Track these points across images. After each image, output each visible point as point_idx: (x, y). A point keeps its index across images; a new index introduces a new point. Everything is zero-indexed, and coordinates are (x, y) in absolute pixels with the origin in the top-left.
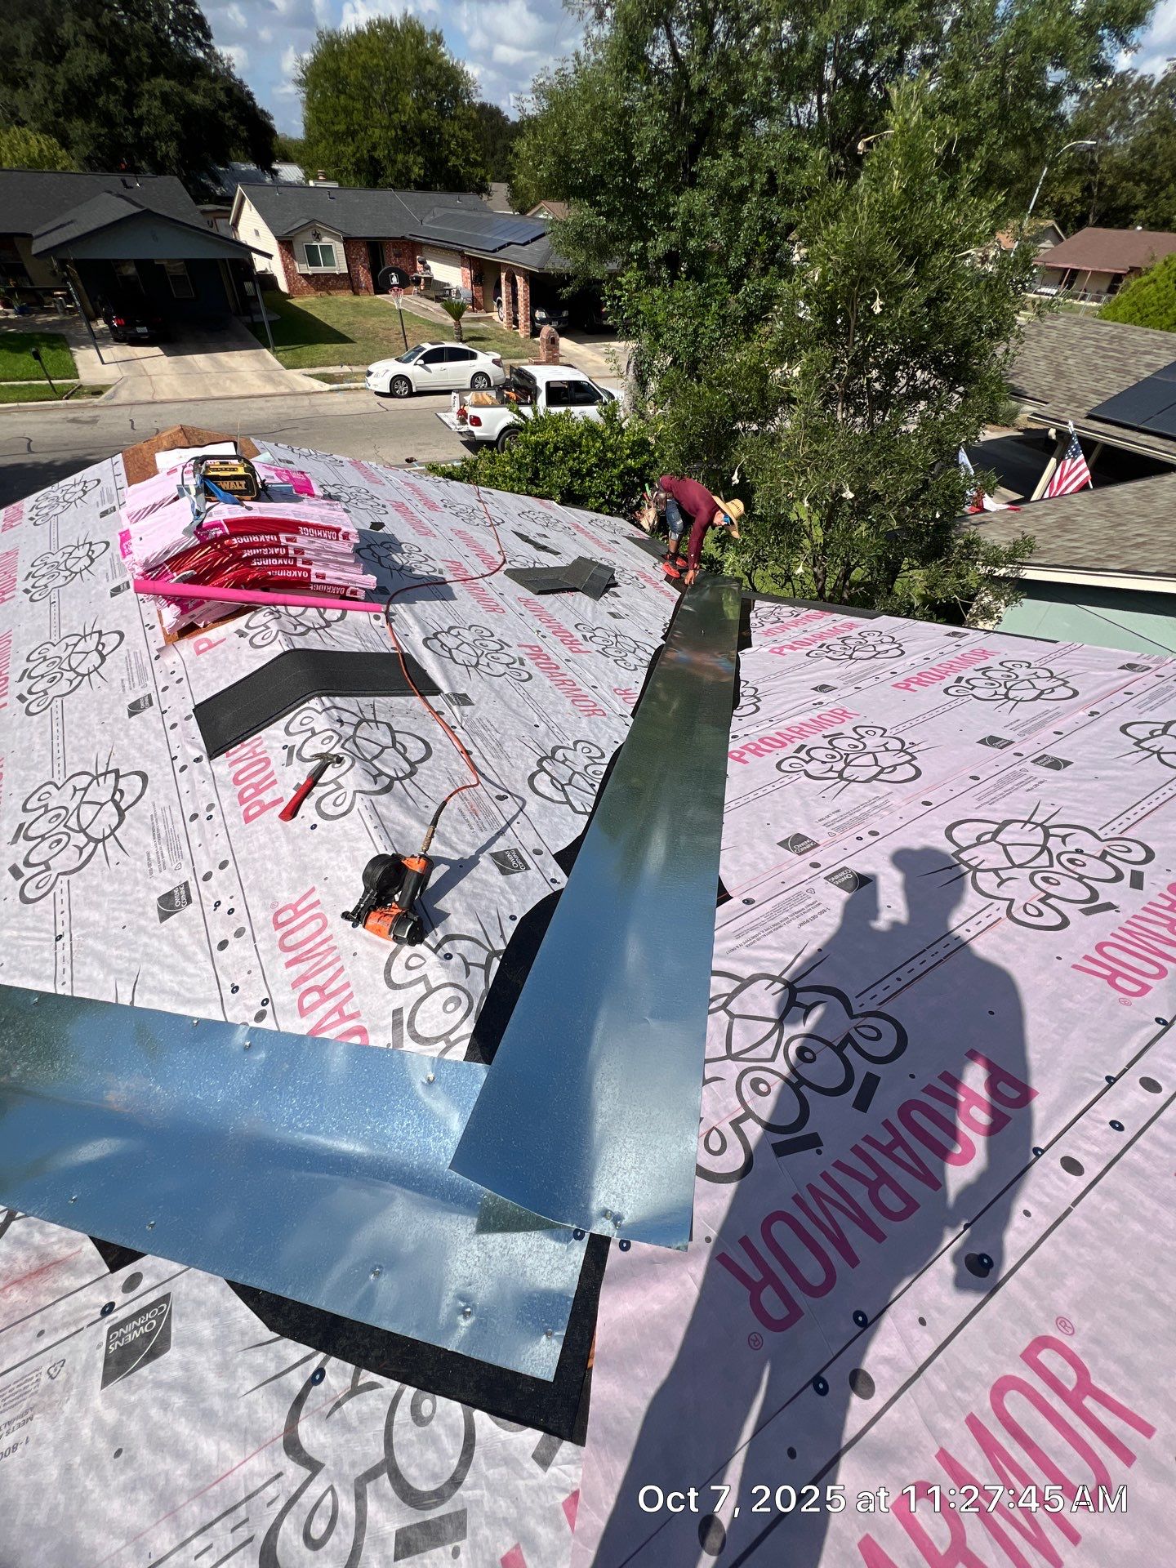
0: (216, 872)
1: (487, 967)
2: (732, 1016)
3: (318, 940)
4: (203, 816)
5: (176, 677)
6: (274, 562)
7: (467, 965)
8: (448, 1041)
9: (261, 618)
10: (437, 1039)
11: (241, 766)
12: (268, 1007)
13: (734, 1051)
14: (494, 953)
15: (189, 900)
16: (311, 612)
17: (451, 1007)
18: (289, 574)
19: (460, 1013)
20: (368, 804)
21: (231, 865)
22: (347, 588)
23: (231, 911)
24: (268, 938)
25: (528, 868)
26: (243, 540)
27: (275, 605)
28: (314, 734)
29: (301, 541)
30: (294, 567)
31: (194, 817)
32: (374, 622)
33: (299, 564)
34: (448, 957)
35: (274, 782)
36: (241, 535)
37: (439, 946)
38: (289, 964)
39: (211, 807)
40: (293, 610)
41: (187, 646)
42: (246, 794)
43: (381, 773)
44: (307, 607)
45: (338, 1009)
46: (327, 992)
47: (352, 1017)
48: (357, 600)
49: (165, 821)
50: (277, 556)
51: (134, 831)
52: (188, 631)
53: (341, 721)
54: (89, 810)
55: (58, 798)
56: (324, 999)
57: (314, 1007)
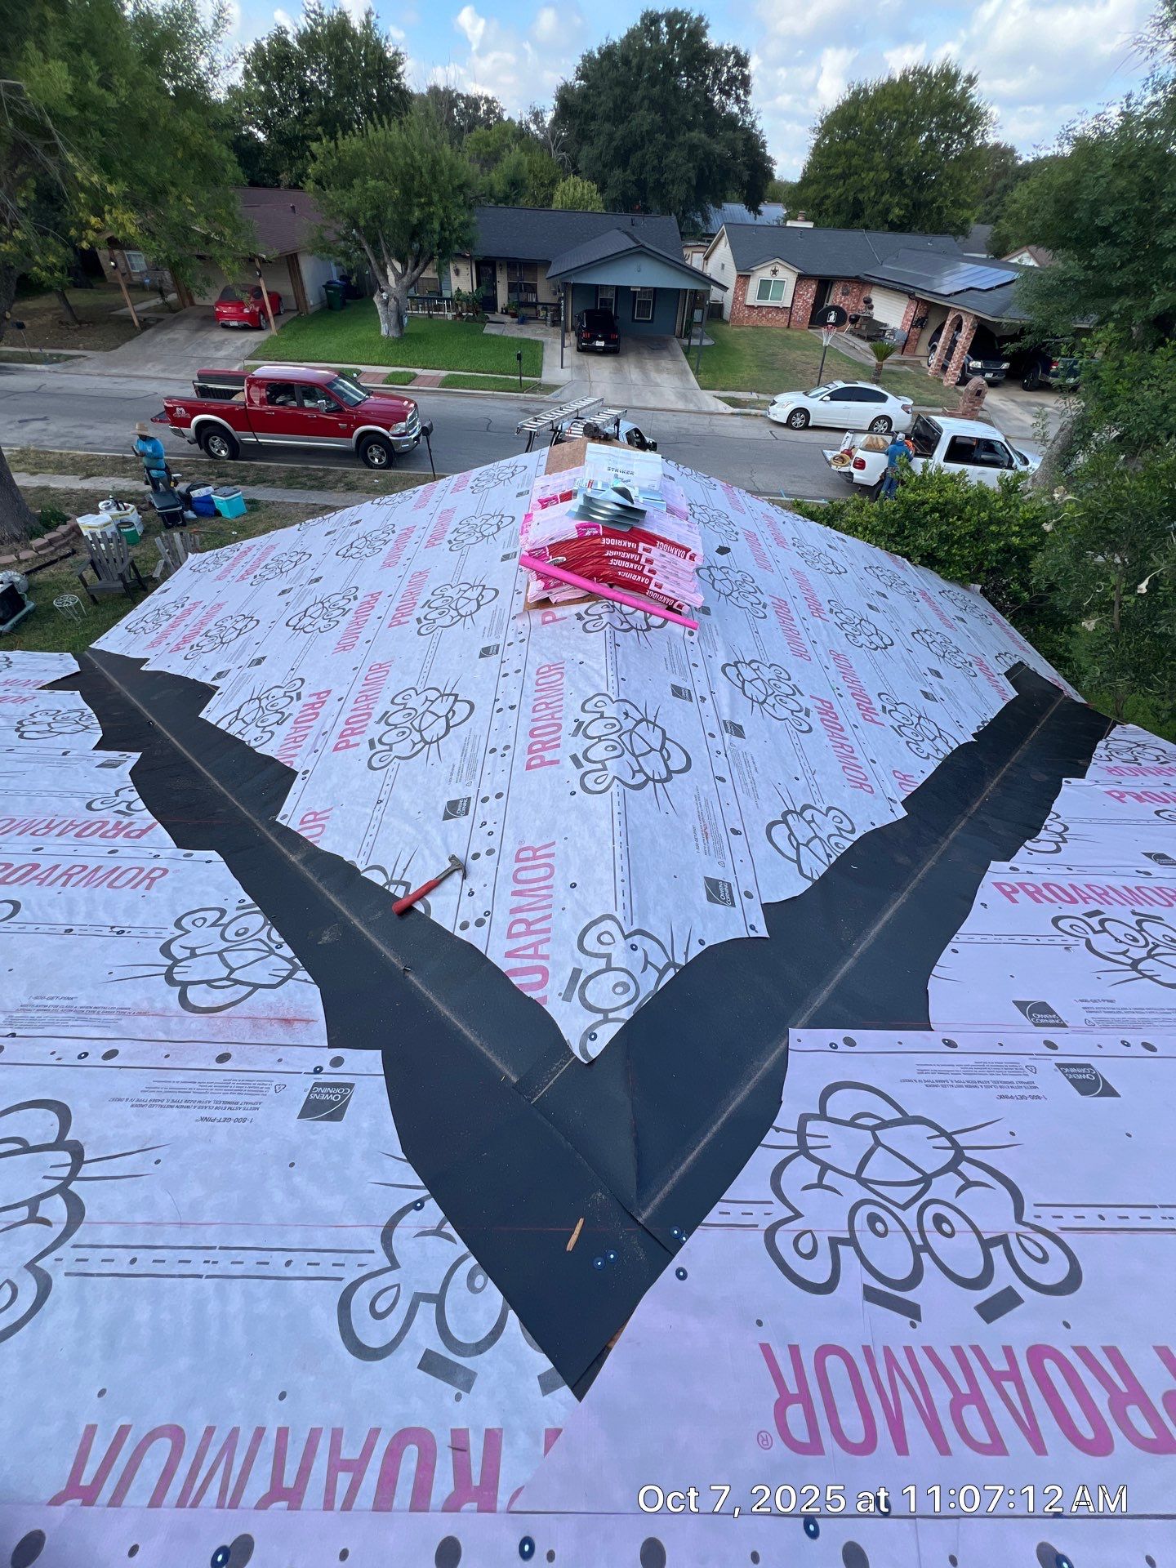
0: (492, 799)
1: (662, 973)
2: (878, 1143)
3: (542, 884)
4: (500, 751)
5: (521, 637)
6: (627, 564)
7: (647, 962)
8: (606, 1016)
9: (599, 608)
10: (598, 1011)
11: (540, 724)
12: (487, 919)
13: (864, 1175)
14: (671, 964)
15: (467, 814)
16: (640, 614)
17: (619, 990)
18: (634, 577)
19: (625, 999)
20: (621, 792)
21: (504, 797)
22: (676, 601)
23: (491, 834)
24: (508, 865)
25: (733, 905)
26: (612, 542)
27: (613, 600)
28: (602, 717)
29: (656, 552)
30: (640, 573)
31: (493, 751)
32: (687, 636)
33: (645, 572)
34: (634, 948)
35: (558, 746)
36: (610, 537)
37: (630, 935)
38: (514, 893)
39: (507, 747)
40: (625, 608)
41: (537, 616)
42: (535, 747)
43: (641, 770)
44: (637, 609)
45: (535, 945)
46: (533, 928)
47: (544, 957)
48: (680, 613)
49: (473, 747)
50: (630, 560)
51: (451, 744)
52: (545, 603)
53: (626, 714)
54: (429, 718)
55: (415, 702)
56: (528, 933)
57: (519, 935)
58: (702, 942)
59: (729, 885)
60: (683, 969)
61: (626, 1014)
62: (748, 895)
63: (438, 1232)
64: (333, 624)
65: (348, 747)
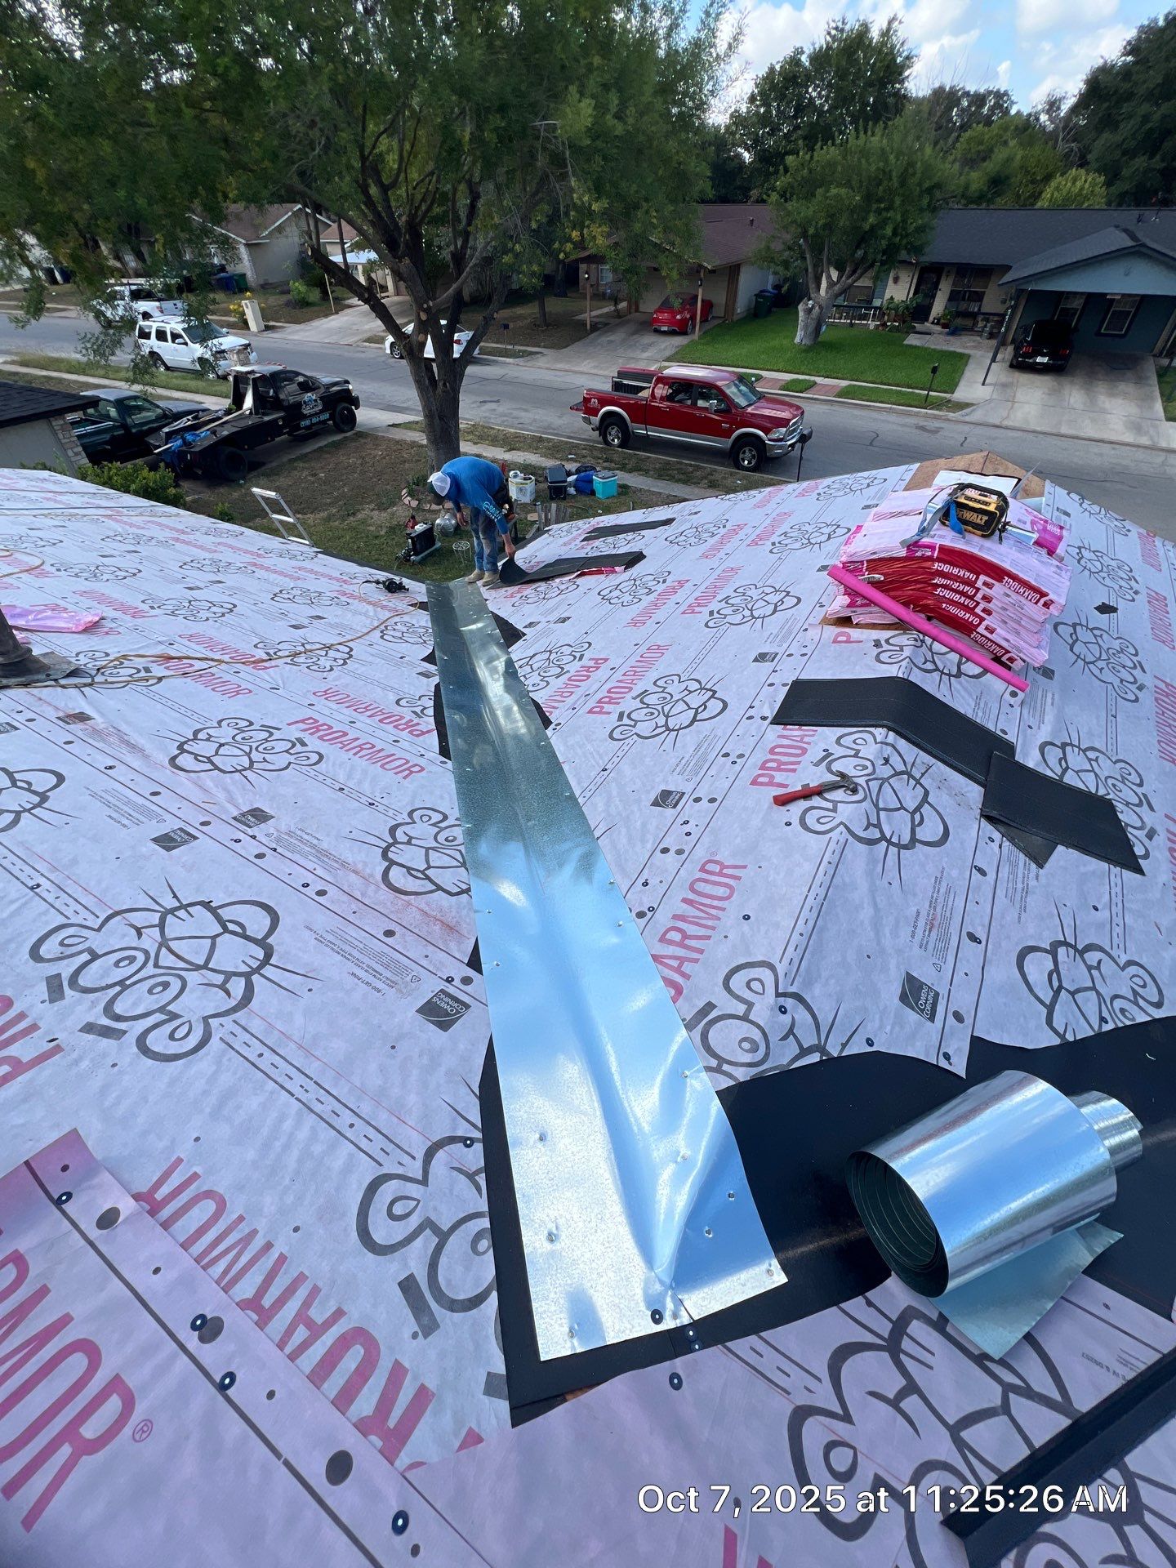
0: (704, 802)
1: (804, 1052)
3: (715, 903)
4: (732, 758)
5: (804, 651)
6: (956, 598)
7: (791, 1032)
8: (720, 1066)
9: (904, 639)
10: (714, 1055)
11: (785, 742)
12: (649, 914)
14: (821, 1048)
15: (675, 807)
16: (954, 657)
17: (746, 1045)
18: (961, 614)
19: (748, 1058)
20: (842, 841)
21: (716, 804)
22: (1008, 652)
23: (689, 834)
24: (691, 871)
25: (932, 1018)
26: (946, 568)
27: (925, 634)
28: (856, 756)
29: (998, 589)
30: (971, 611)
31: (727, 755)
32: (1007, 696)
33: (978, 610)
34: (783, 1010)
35: (794, 771)
36: (945, 562)
37: (785, 995)
38: (685, 900)
39: (741, 756)
40: (937, 647)
41: (832, 631)
42: (770, 765)
43: (878, 826)
44: (952, 650)
45: (682, 960)
46: (687, 942)
47: (684, 975)
48: (1009, 668)
49: (709, 745)
50: (962, 593)
51: (689, 738)
52: (845, 621)
53: (887, 761)
54: (681, 706)
55: (675, 689)
56: (681, 945)
57: (671, 942)
58: (870, 1042)
59: (937, 994)
60: (832, 1060)
61: (742, 1074)
62: (958, 1017)
63: (471, 1177)
64: (635, 600)
65: (600, 712)
